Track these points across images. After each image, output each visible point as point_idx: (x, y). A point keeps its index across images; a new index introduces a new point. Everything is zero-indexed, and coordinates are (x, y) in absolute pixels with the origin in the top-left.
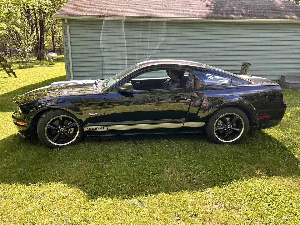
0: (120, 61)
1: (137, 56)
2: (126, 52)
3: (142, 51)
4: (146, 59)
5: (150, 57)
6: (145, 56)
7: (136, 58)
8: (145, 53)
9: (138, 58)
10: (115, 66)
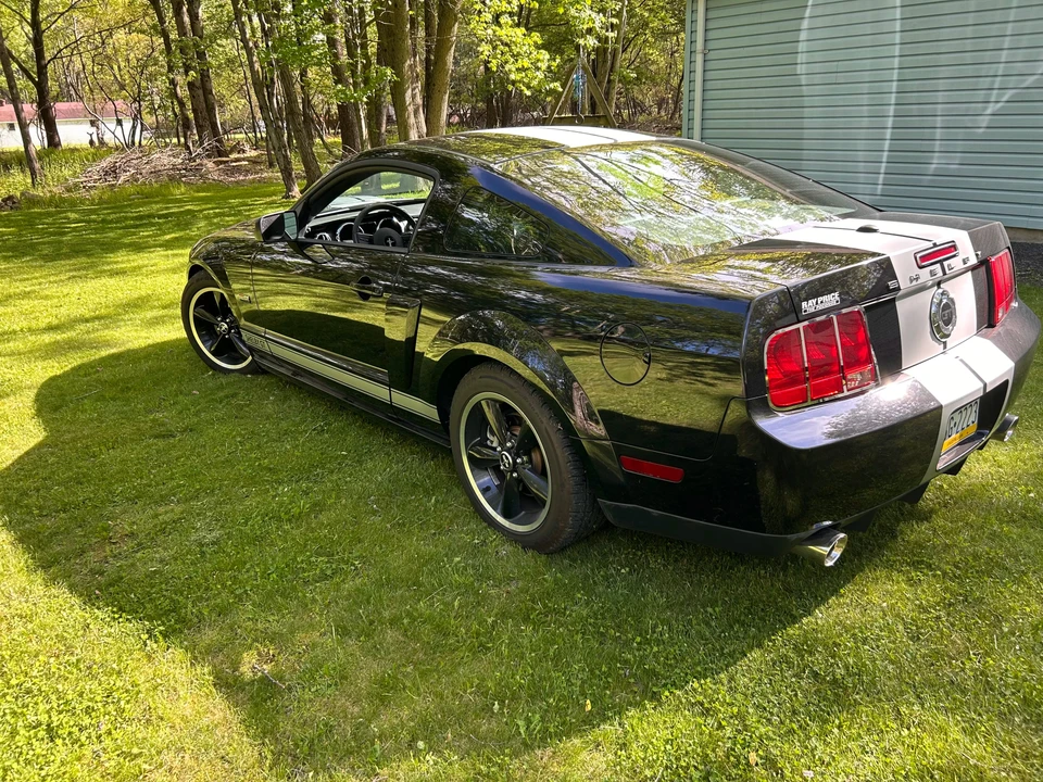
0: (865, 122)
1: (940, 97)
2: (895, 84)
3: (969, 70)
4: (986, 108)
5: (1005, 99)
6: (981, 95)
7: (935, 110)
8: (985, 83)
9: (943, 110)
10: (839, 144)
